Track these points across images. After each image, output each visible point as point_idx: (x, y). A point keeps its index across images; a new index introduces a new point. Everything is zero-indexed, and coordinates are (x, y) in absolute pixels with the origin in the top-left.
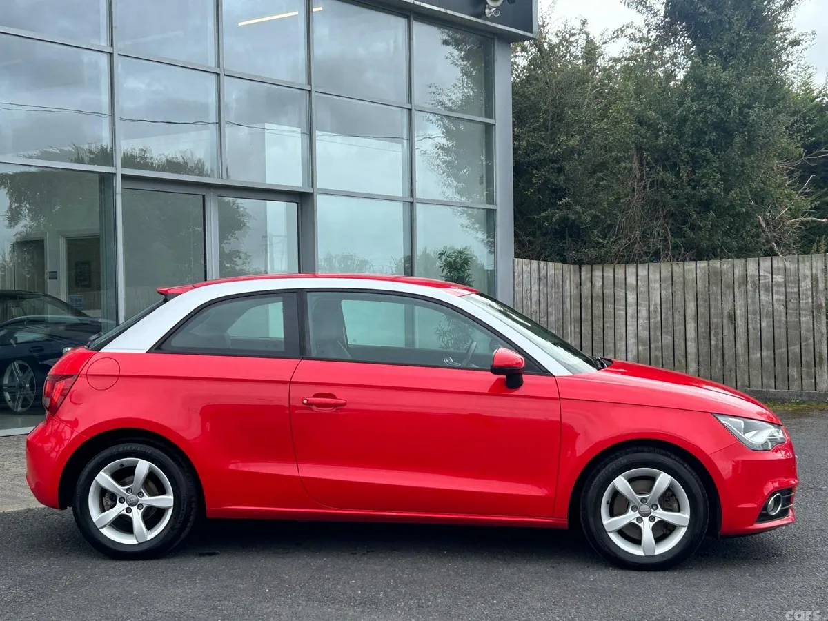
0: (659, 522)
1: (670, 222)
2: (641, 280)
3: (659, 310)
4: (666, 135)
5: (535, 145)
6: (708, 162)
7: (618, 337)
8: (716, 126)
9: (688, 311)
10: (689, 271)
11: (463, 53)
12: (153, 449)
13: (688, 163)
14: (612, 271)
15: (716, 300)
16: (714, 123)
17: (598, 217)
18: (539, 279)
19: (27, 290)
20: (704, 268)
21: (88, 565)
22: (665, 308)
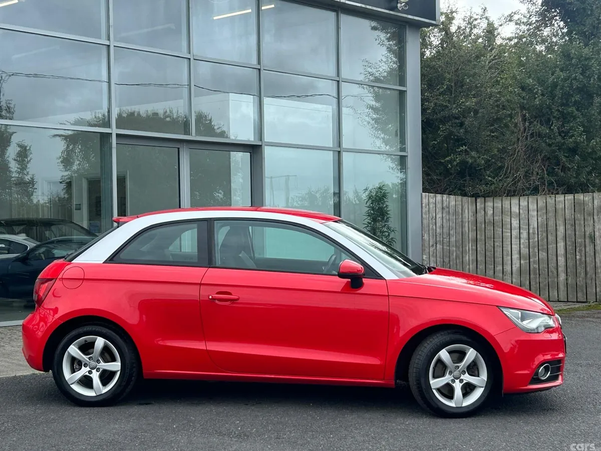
0: (466, 383)
1: (547, 164)
2: (522, 209)
3: (537, 233)
4: (541, 98)
5: (442, 105)
6: (575, 118)
7: (505, 253)
8: (580, 90)
9: (559, 233)
10: (559, 202)
11: (389, 35)
12: (107, 330)
13: (558, 118)
14: (500, 202)
15: (580, 224)
16: (578, 88)
17: (489, 161)
18: (443, 208)
19: (60, 218)
20: (570, 200)
21: (61, 410)
22: (541, 231)
